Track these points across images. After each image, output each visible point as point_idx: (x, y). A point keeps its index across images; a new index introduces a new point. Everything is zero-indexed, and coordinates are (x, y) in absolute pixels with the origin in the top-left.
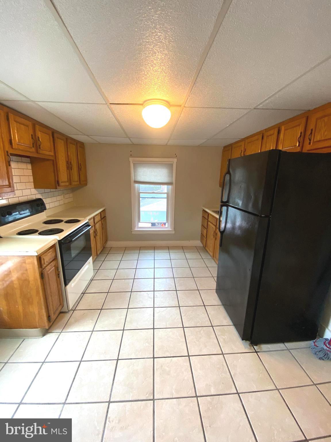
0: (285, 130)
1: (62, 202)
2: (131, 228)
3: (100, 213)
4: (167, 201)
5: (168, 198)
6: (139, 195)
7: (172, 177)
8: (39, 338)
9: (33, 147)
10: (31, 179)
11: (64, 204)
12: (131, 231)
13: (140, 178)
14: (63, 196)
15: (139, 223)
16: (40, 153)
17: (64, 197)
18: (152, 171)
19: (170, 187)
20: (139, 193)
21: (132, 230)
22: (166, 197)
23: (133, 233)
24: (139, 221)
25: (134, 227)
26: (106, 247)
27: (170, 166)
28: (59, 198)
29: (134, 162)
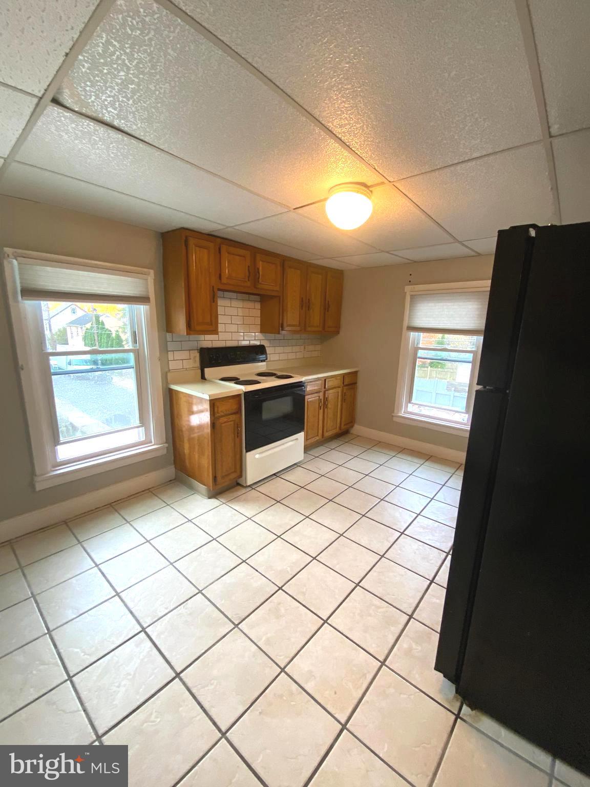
1: (299, 355)
2: (393, 412)
3: (344, 375)
4: (471, 367)
5: (473, 362)
6: (416, 354)
9: (249, 280)
10: (258, 321)
11: (304, 358)
12: (393, 416)
13: (418, 322)
14: (303, 347)
15: (409, 404)
16: (257, 288)
17: (305, 348)
20: (417, 349)
21: (393, 414)
22: (471, 359)
23: (395, 419)
24: (409, 400)
25: (399, 411)
26: (352, 434)
28: (296, 349)
29: (413, 293)
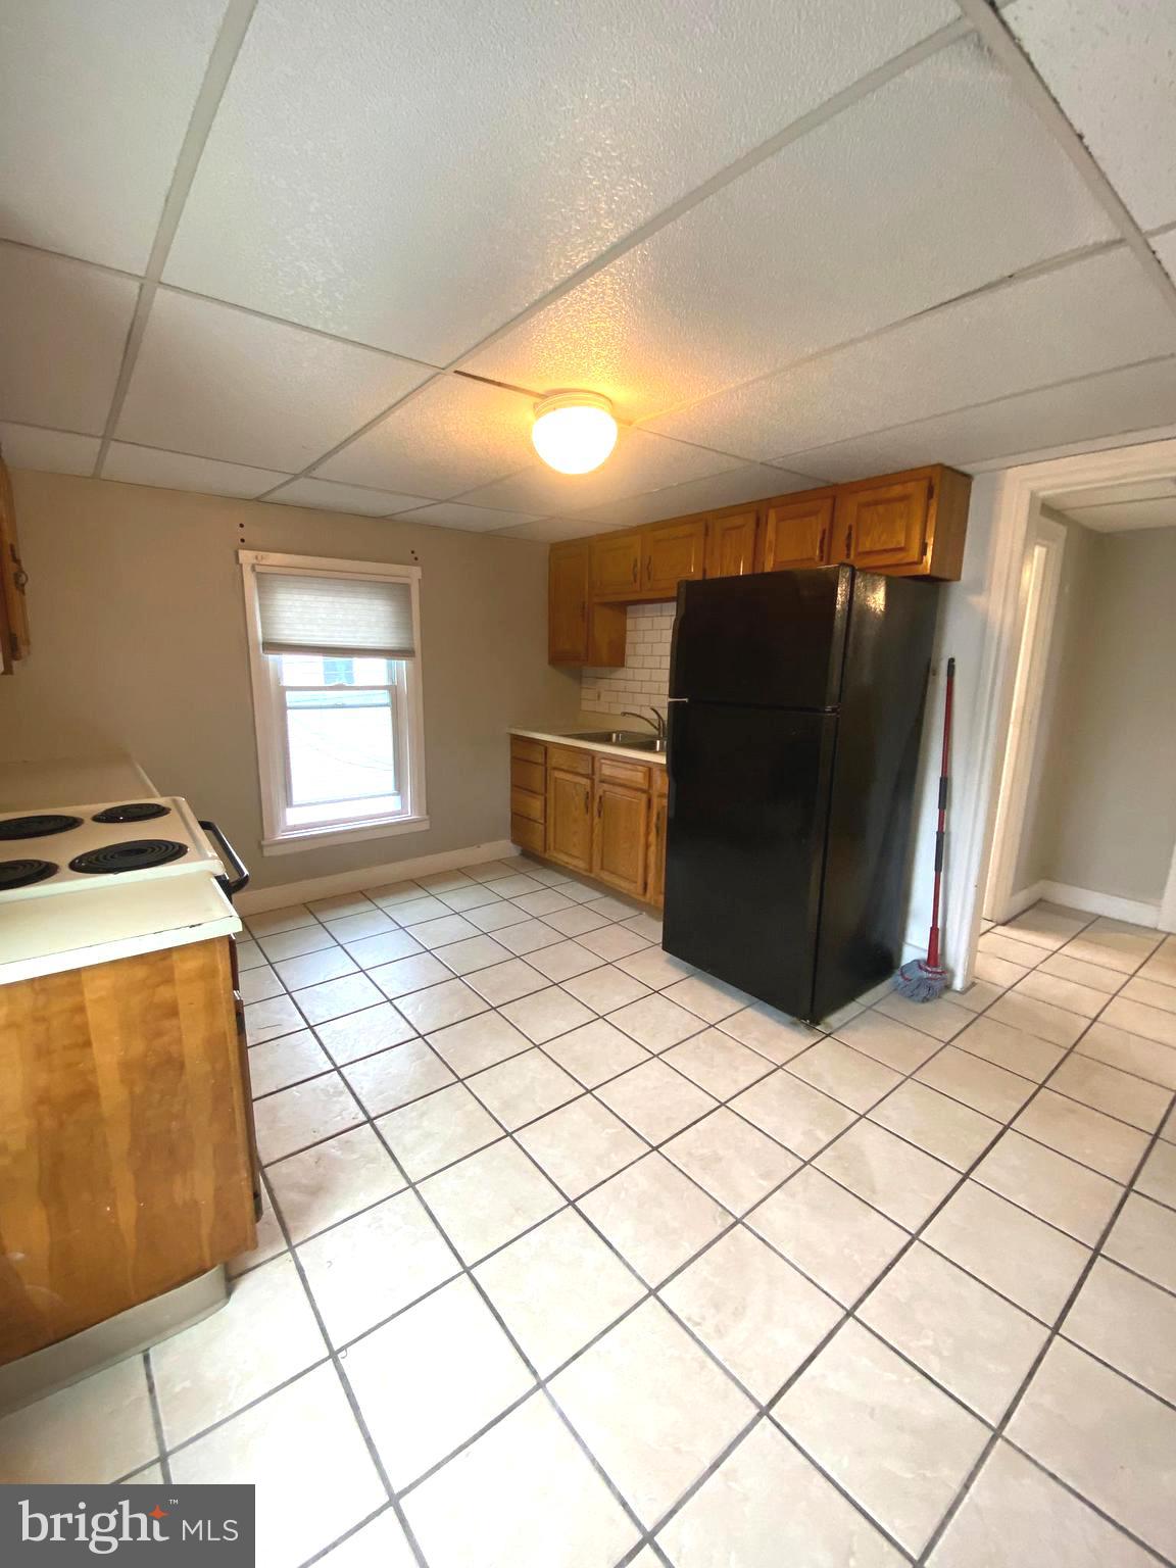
0: (780, 520)
2: (262, 836)
4: (393, 714)
5: (395, 706)
6: (283, 700)
7: (411, 629)
8: (217, 1310)
12: (264, 847)
13: (286, 632)
15: (288, 808)
18: (337, 606)
19: (403, 664)
20: (282, 690)
22: (386, 701)
24: (289, 803)
25: (273, 833)
27: (399, 593)
29: (258, 569)
